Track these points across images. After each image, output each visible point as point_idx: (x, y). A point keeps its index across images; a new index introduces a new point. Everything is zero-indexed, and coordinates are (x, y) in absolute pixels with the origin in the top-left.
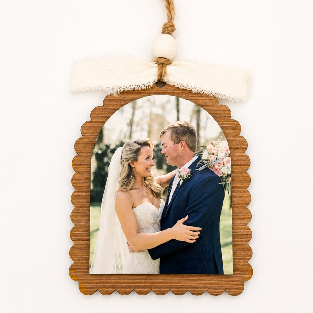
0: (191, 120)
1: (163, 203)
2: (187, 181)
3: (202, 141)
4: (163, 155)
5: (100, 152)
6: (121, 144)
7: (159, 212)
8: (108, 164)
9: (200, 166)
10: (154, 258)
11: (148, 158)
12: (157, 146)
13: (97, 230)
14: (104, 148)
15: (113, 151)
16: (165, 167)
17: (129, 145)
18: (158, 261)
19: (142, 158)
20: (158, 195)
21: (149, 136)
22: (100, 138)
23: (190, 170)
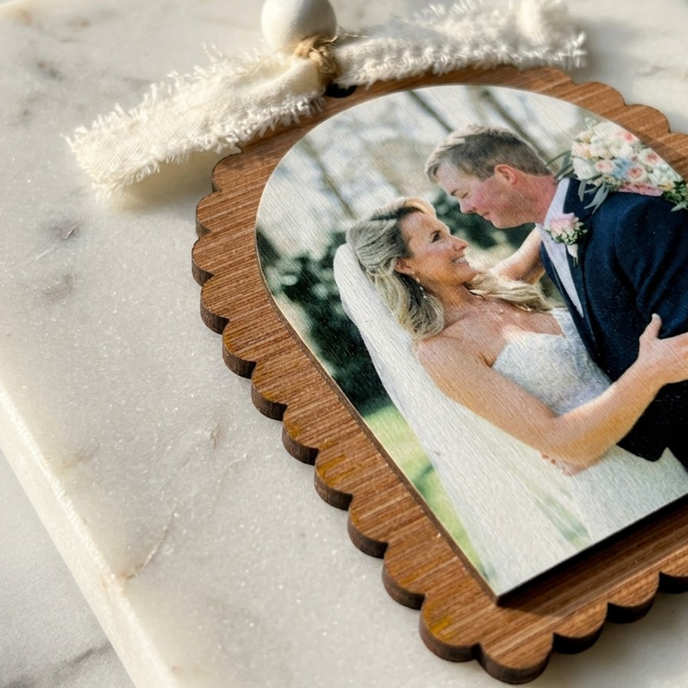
0: (482, 117)
1: (561, 316)
3: (549, 146)
4: (472, 214)
5: (291, 281)
6: (339, 239)
8: (336, 298)
11: (437, 236)
12: (441, 201)
13: (429, 469)
14: (297, 267)
15: (328, 262)
16: (499, 237)
17: (360, 231)
19: (419, 244)
20: (534, 306)
21: (400, 192)
22: (267, 250)
23: (572, 214)
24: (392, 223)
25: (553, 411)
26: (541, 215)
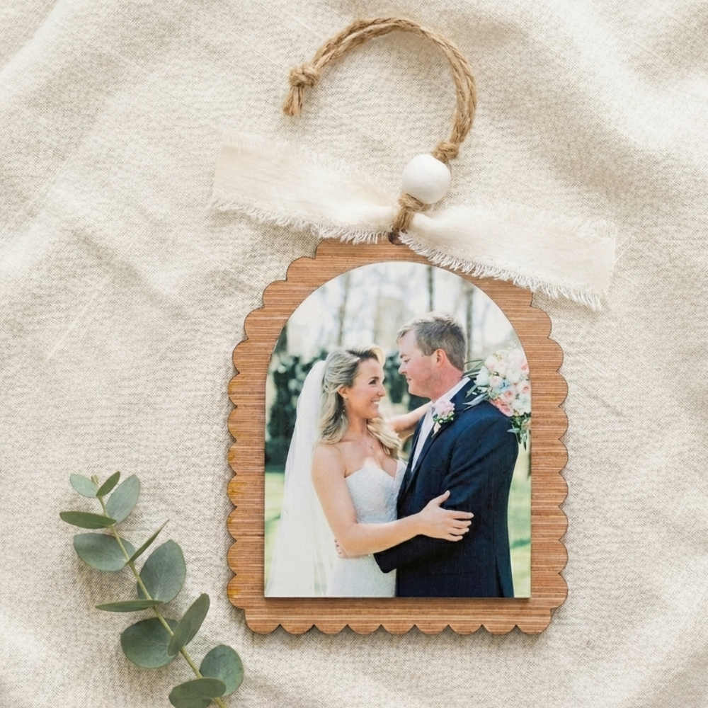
1: (401, 465)
2: (446, 425)
3: (476, 350)
4: (402, 377)
5: (282, 370)
6: (323, 356)
7: (395, 483)
8: (297, 393)
9: (472, 397)
10: (385, 570)
11: (374, 381)
12: (391, 359)
14: (291, 363)
15: (307, 368)
16: (406, 399)
17: (338, 356)
18: (393, 574)
19: (362, 381)
20: (392, 453)
21: (375, 341)
22: (282, 344)
23: (454, 405)
24: (356, 359)
25: (357, 517)
26: (437, 396)
